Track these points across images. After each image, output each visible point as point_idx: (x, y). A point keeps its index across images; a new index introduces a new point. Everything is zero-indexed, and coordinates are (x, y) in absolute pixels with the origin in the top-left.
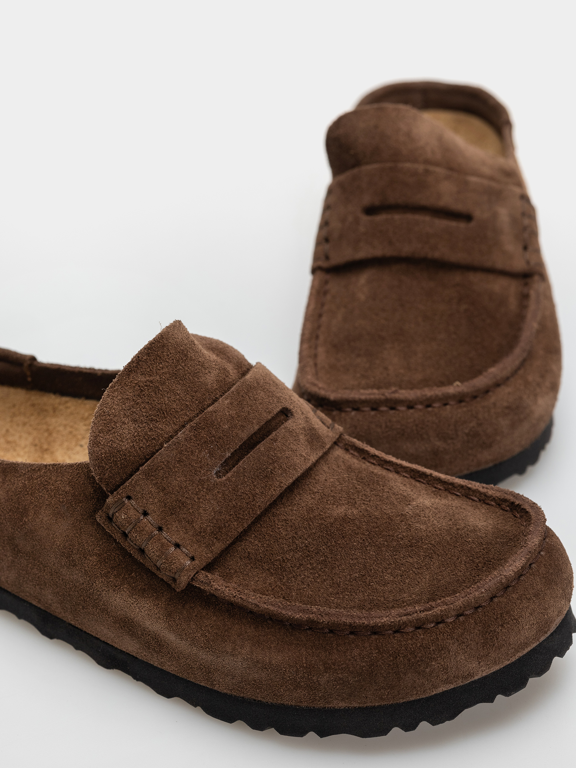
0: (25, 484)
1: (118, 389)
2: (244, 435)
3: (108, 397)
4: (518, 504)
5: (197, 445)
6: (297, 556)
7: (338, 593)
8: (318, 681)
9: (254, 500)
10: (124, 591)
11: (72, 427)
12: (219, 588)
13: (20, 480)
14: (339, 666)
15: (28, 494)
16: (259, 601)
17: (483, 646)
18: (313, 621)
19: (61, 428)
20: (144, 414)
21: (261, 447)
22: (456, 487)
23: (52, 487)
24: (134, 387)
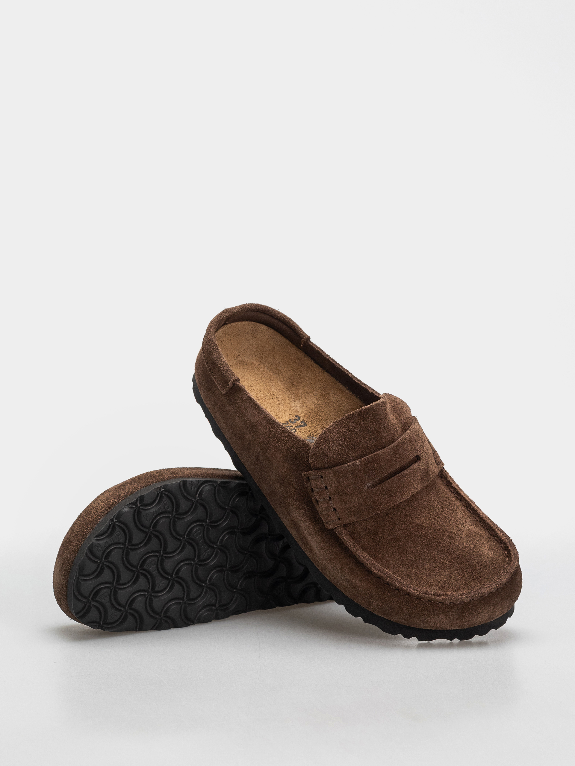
0: (276, 435)
1: (338, 425)
2: (390, 471)
3: (332, 427)
4: (510, 550)
5: (364, 469)
6: (389, 538)
7: (401, 564)
8: (372, 602)
9: (380, 505)
10: (301, 512)
11: (313, 381)
12: (346, 539)
13: (274, 431)
14: (385, 601)
15: (275, 441)
16: (361, 555)
17: (457, 620)
18: (382, 577)
19: (307, 379)
20: (345, 443)
21: (395, 478)
22: (485, 523)
23: (288, 446)
24: (346, 427)
